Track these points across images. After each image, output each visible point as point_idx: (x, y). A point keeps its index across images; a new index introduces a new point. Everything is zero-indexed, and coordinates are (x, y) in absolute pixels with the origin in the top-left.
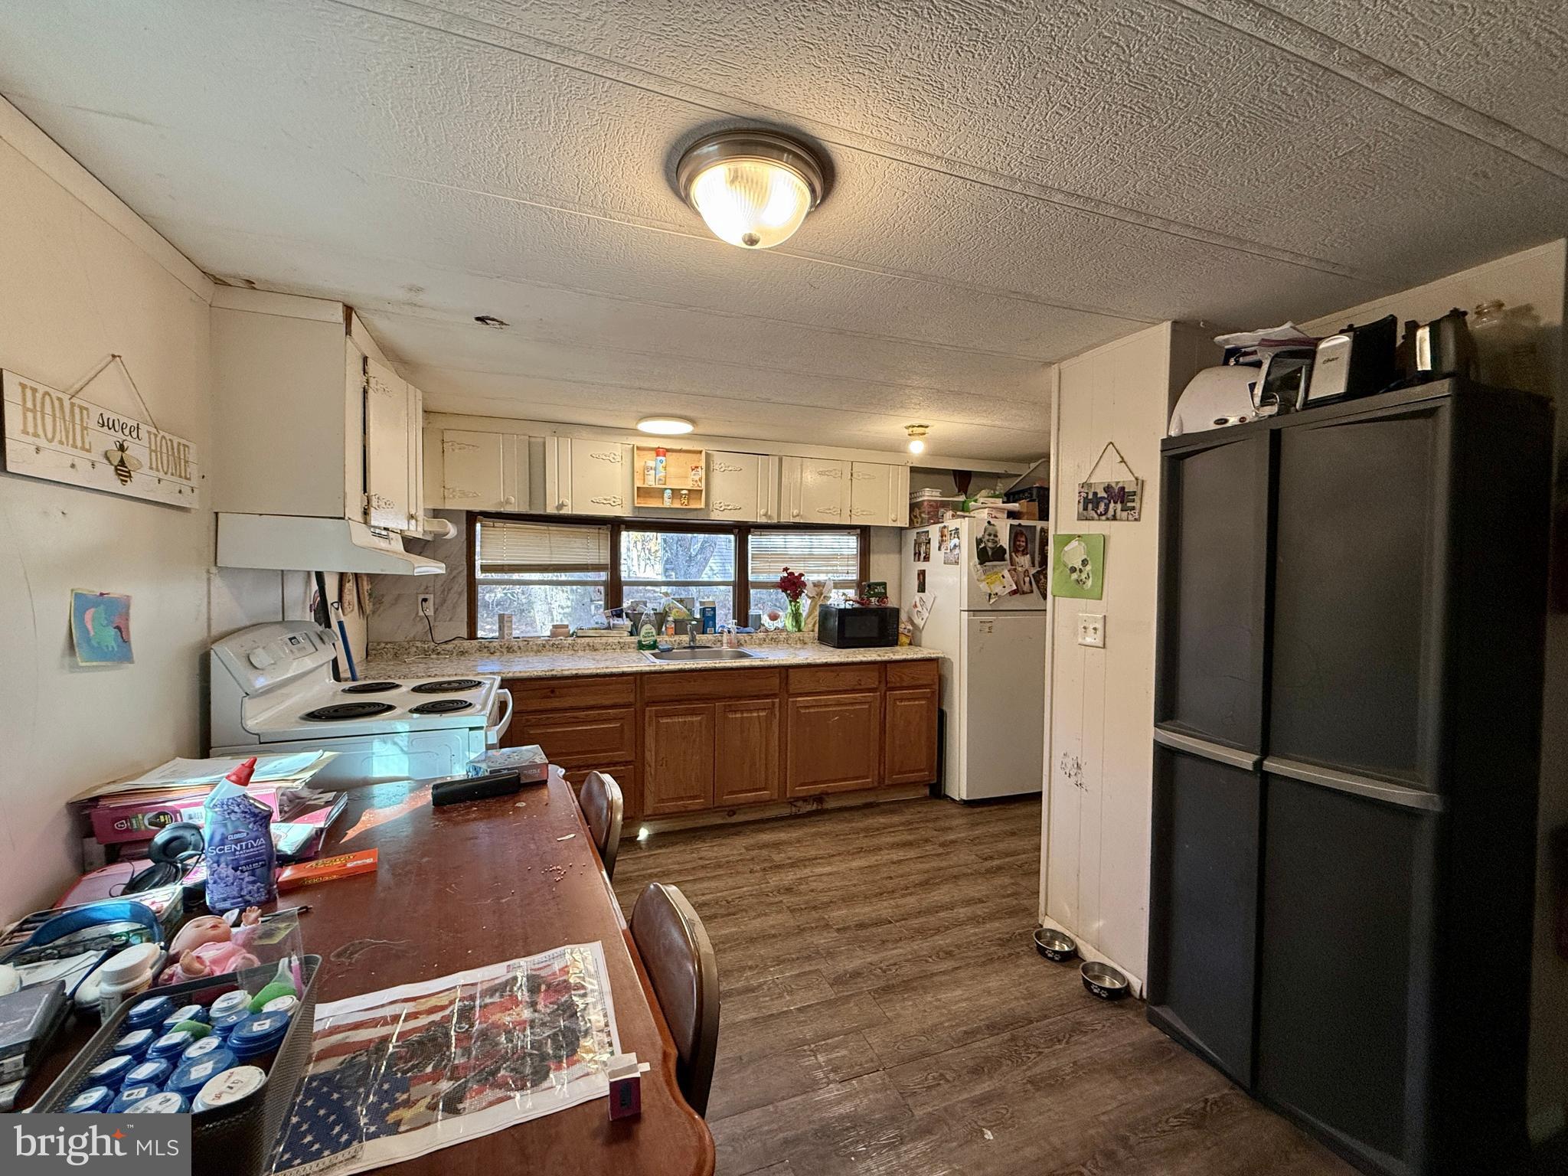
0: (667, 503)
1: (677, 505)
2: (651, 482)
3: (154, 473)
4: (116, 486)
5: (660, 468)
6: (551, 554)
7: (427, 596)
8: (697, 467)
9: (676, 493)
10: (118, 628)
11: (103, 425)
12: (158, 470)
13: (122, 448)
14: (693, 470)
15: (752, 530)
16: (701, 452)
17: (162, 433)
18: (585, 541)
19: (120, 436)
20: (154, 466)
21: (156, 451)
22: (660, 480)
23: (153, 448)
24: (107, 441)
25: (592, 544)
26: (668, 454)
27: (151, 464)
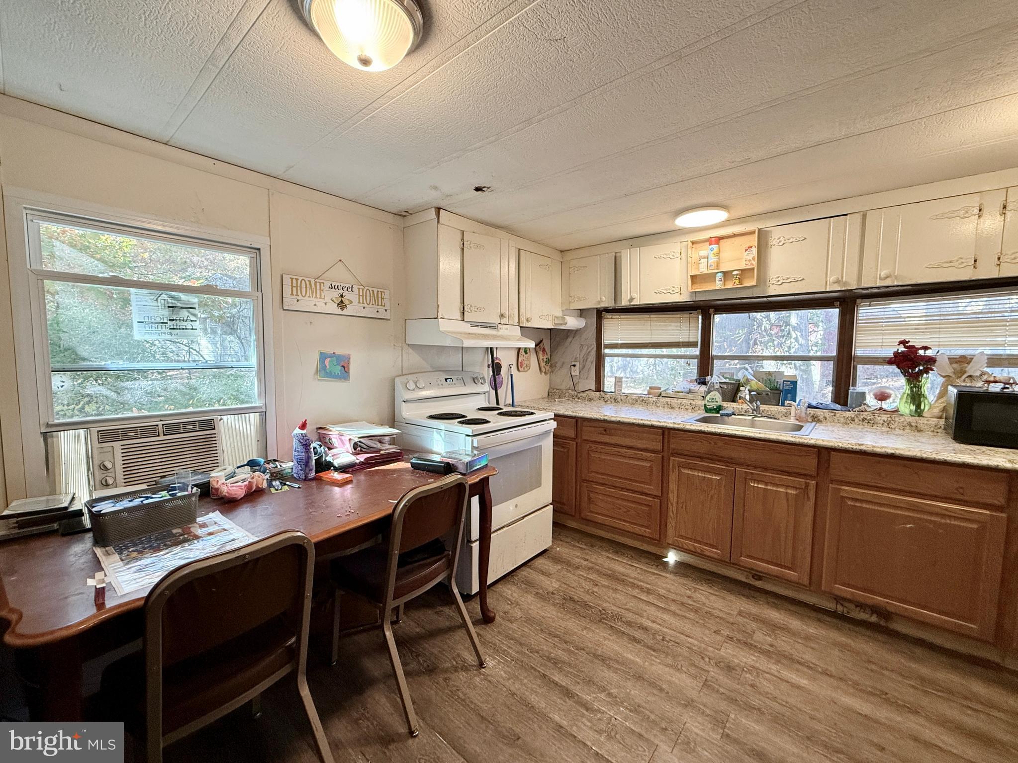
0: (718, 285)
1: (730, 285)
2: (703, 269)
3: (362, 305)
4: (339, 311)
5: (711, 256)
6: (652, 335)
7: (576, 363)
8: (751, 247)
9: (727, 274)
10: (343, 367)
11: (332, 288)
12: (363, 303)
13: (342, 296)
14: (746, 250)
15: (858, 301)
16: (754, 232)
17: (367, 288)
18: (679, 324)
19: (341, 291)
20: (361, 302)
21: (363, 296)
22: (711, 266)
23: (361, 294)
24: (335, 294)
25: (685, 326)
26: (722, 242)
27: (359, 300)
